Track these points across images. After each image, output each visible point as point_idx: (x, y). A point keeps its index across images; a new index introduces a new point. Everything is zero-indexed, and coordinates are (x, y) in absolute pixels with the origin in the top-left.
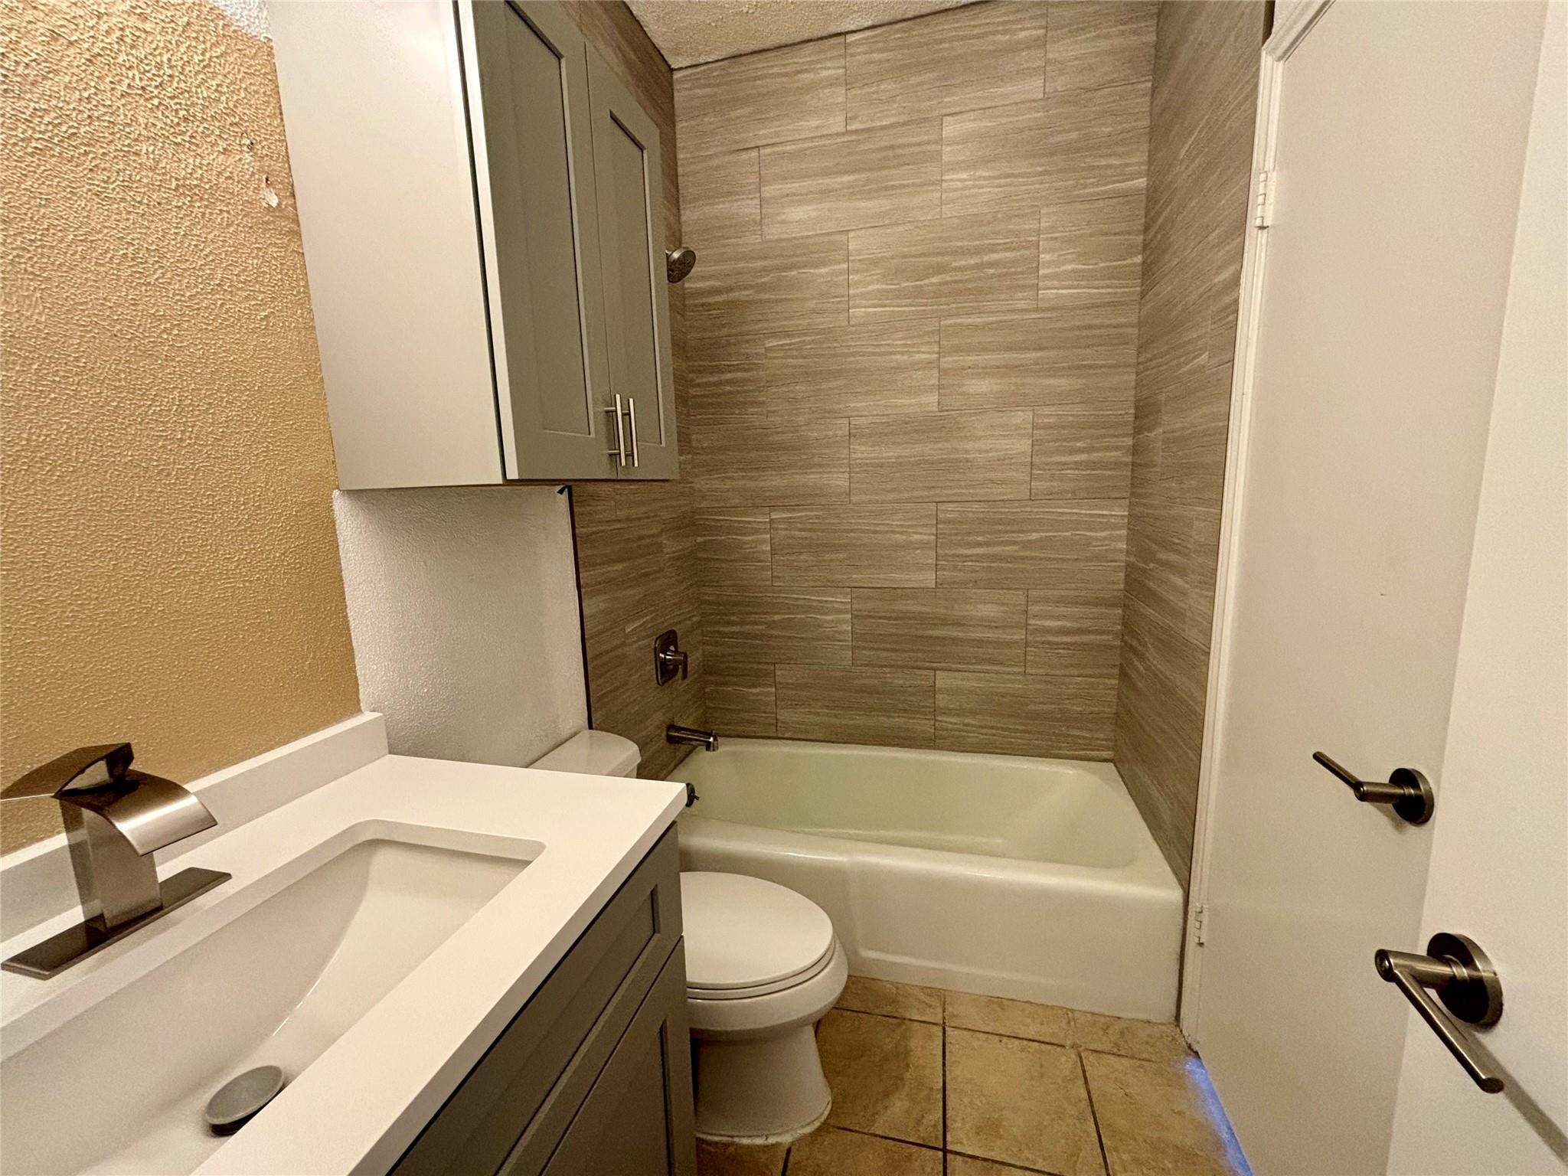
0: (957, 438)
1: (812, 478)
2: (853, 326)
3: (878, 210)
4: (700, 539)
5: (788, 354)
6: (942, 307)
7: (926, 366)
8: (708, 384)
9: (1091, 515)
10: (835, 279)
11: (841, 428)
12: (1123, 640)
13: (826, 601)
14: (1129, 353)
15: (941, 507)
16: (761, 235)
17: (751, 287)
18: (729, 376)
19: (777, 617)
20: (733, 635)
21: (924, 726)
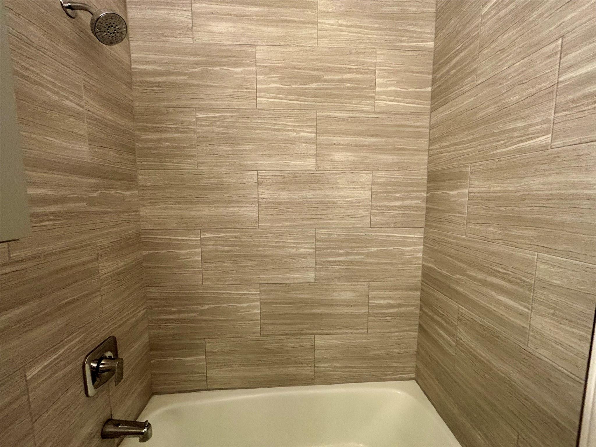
0: (327, 188)
1: (233, 210)
2: (259, 109)
3: (276, 35)
4: (145, 253)
5: (214, 124)
6: (318, 104)
7: (309, 141)
8: (152, 140)
9: (404, 237)
10: (247, 76)
11: (252, 177)
12: (421, 309)
13: (243, 294)
14: (424, 143)
15: (319, 231)
16: (193, 38)
17: (185, 74)
18: (169, 135)
19: (206, 307)
20: (173, 321)
21: (307, 371)
